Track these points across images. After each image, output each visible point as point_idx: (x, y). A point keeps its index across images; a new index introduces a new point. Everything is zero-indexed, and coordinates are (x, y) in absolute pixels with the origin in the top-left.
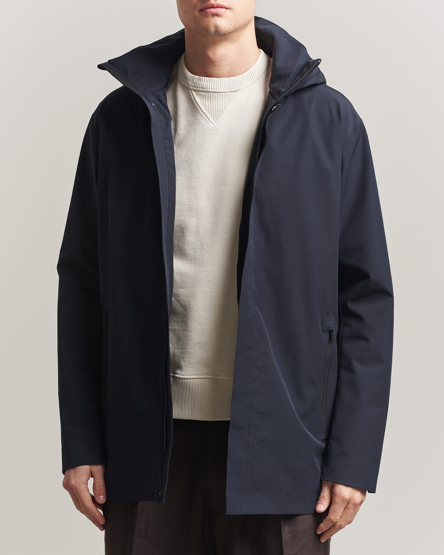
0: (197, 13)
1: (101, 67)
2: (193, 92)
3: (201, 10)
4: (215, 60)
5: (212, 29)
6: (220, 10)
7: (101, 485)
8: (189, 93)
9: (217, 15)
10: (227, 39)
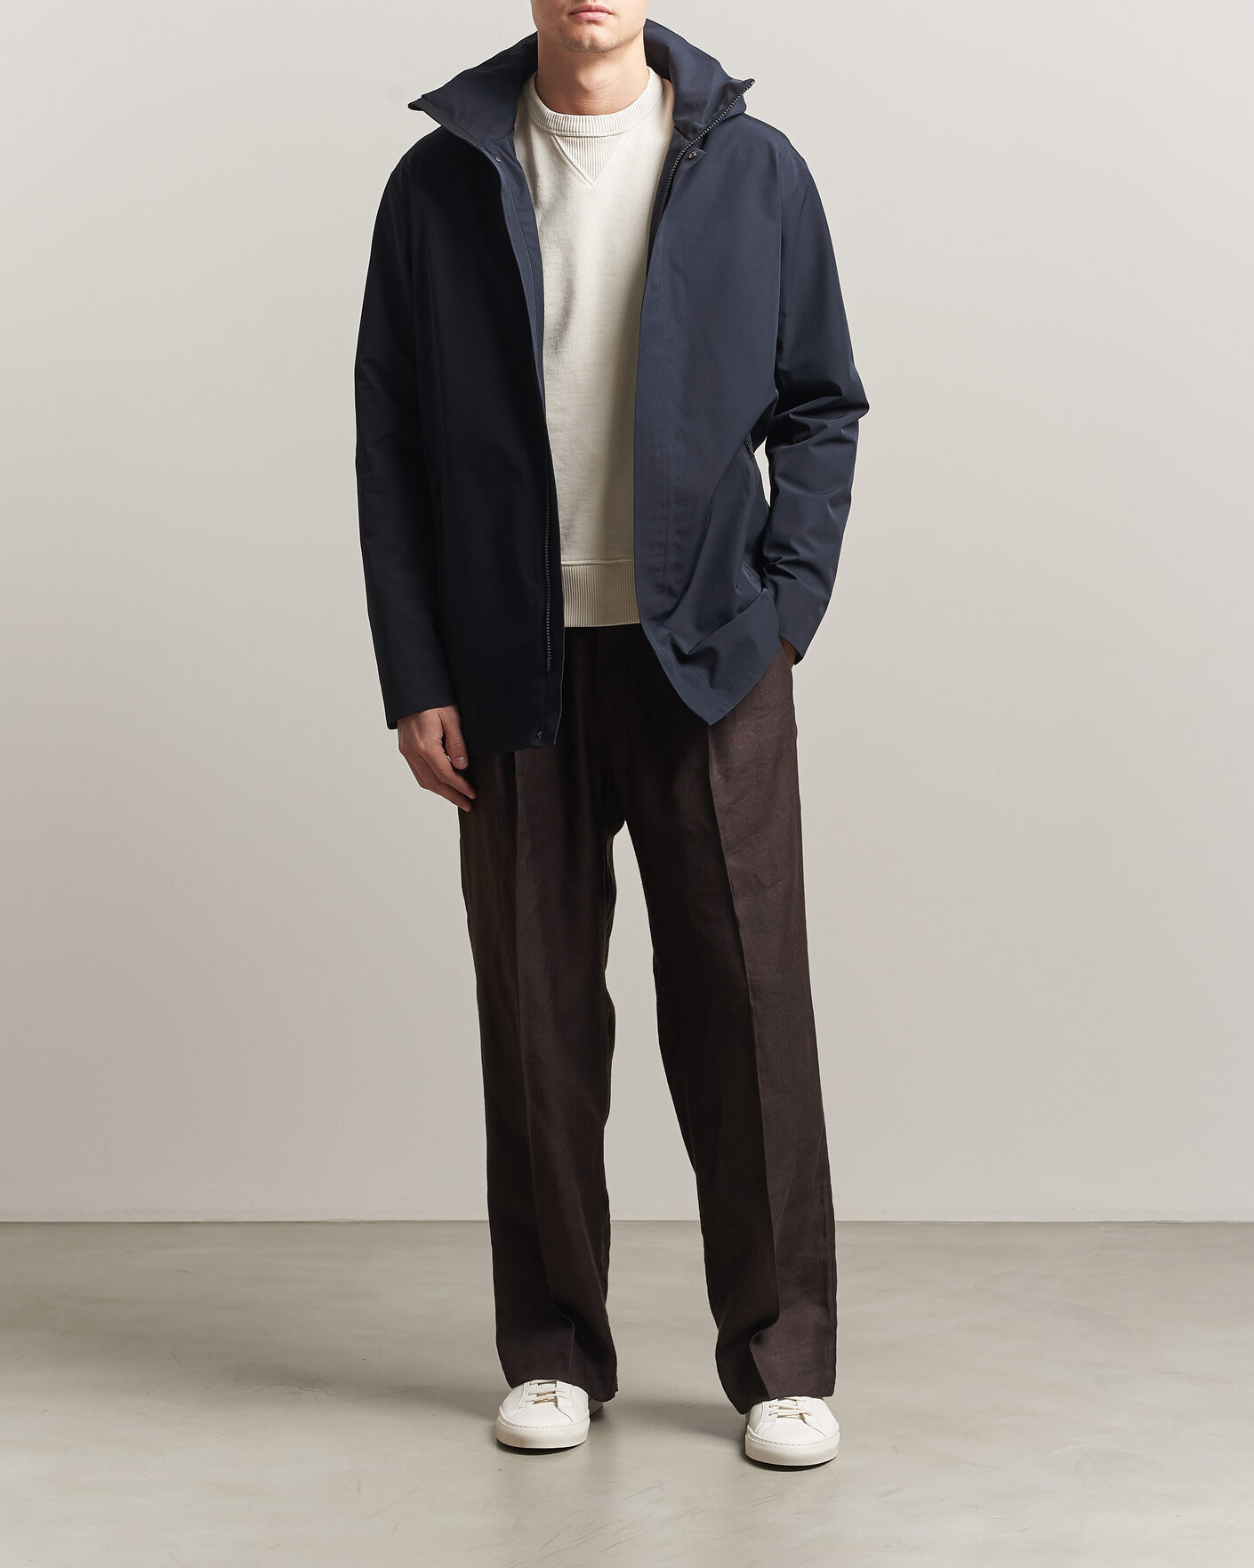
0: (565, 18)
1: (413, 106)
2: (557, 137)
3: (572, 14)
4: (588, 89)
5: (587, 43)
6: (600, 14)
7: (459, 741)
8: (551, 140)
9: (595, 22)
10: (605, 57)
